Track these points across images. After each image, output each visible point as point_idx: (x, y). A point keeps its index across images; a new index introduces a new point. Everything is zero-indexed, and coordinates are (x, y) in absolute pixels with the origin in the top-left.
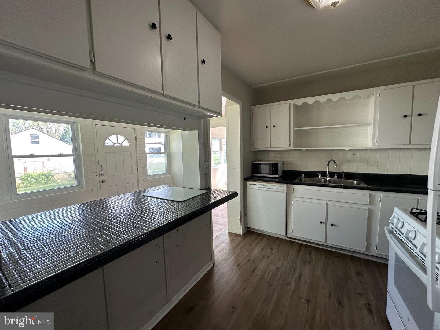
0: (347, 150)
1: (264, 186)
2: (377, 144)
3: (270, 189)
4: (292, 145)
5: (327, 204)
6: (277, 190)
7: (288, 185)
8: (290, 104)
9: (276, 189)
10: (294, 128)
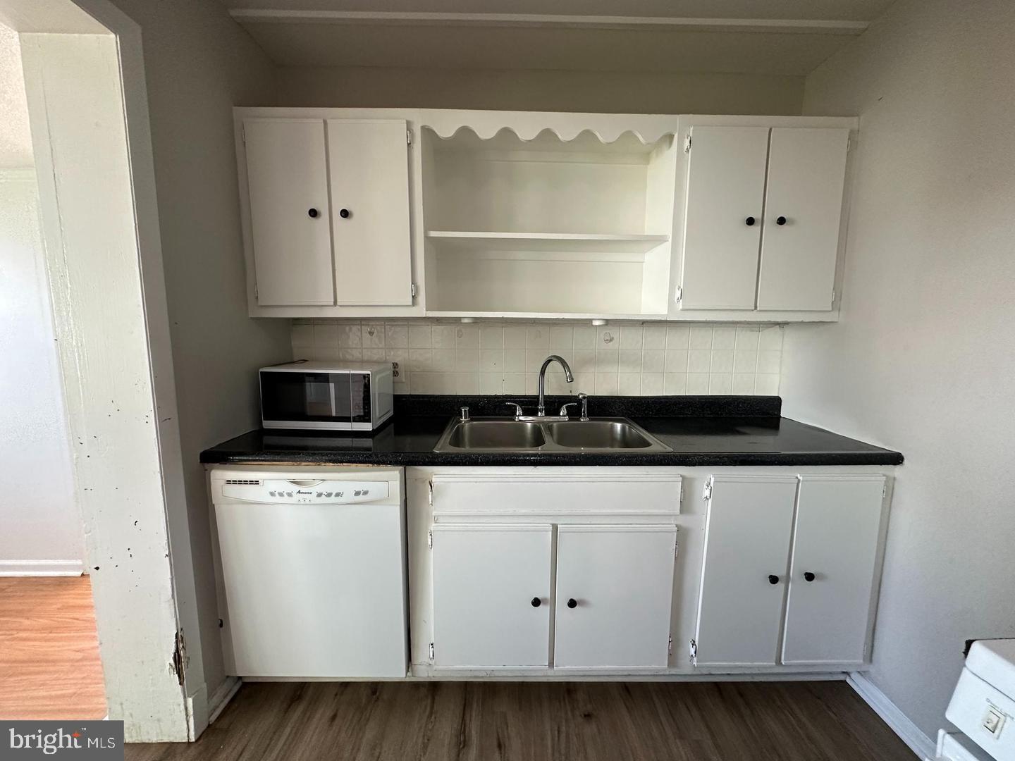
0: (596, 323)
1: (297, 488)
2: (681, 307)
3: (329, 495)
4: (422, 298)
5: (555, 528)
6: (361, 498)
7: (410, 468)
8: (409, 124)
9: (357, 493)
10: (426, 232)
